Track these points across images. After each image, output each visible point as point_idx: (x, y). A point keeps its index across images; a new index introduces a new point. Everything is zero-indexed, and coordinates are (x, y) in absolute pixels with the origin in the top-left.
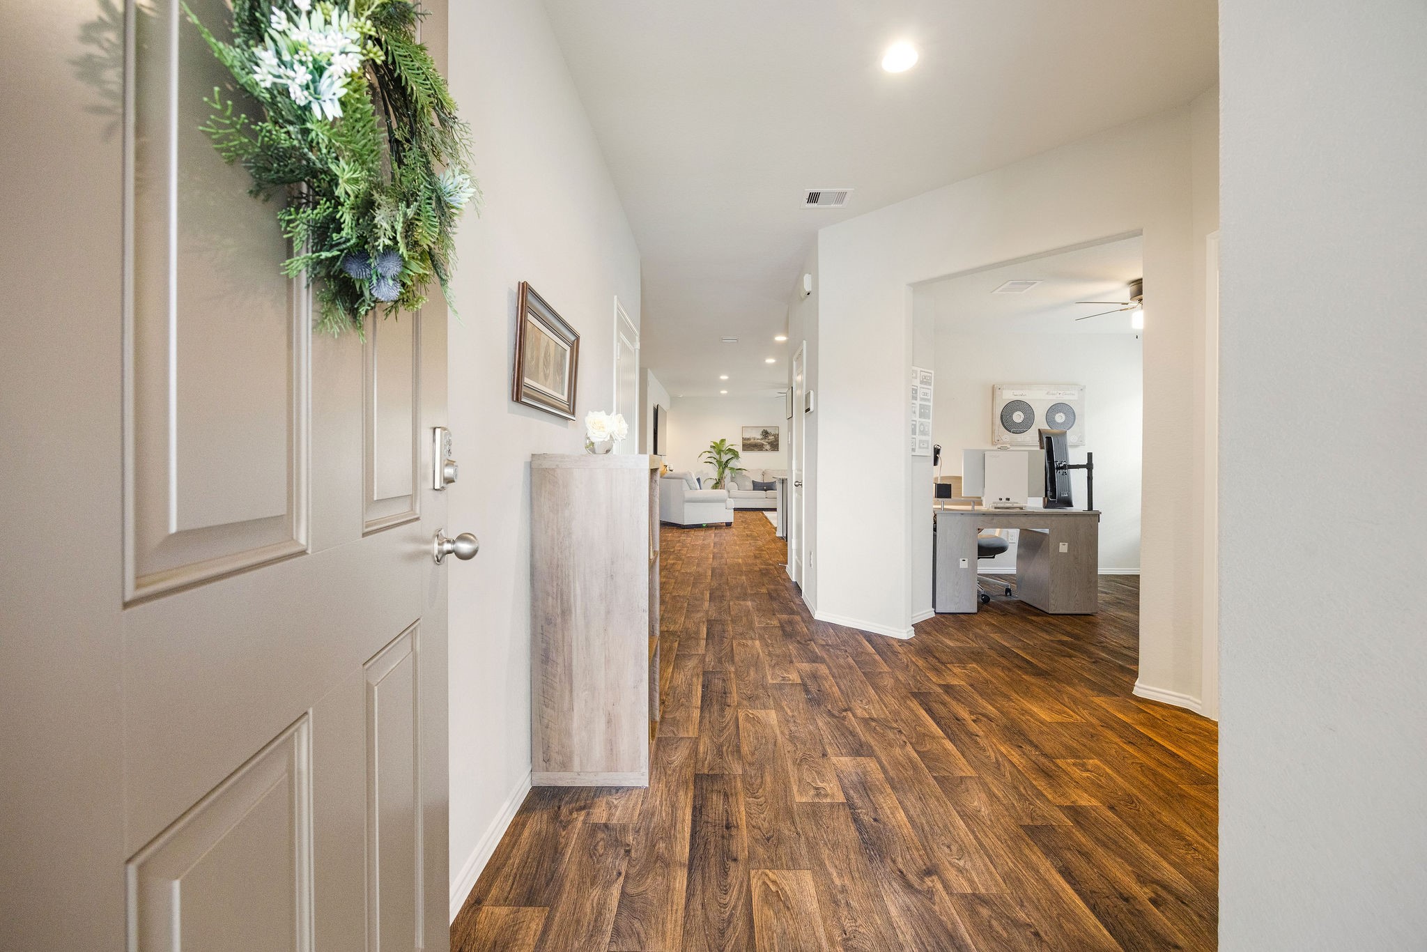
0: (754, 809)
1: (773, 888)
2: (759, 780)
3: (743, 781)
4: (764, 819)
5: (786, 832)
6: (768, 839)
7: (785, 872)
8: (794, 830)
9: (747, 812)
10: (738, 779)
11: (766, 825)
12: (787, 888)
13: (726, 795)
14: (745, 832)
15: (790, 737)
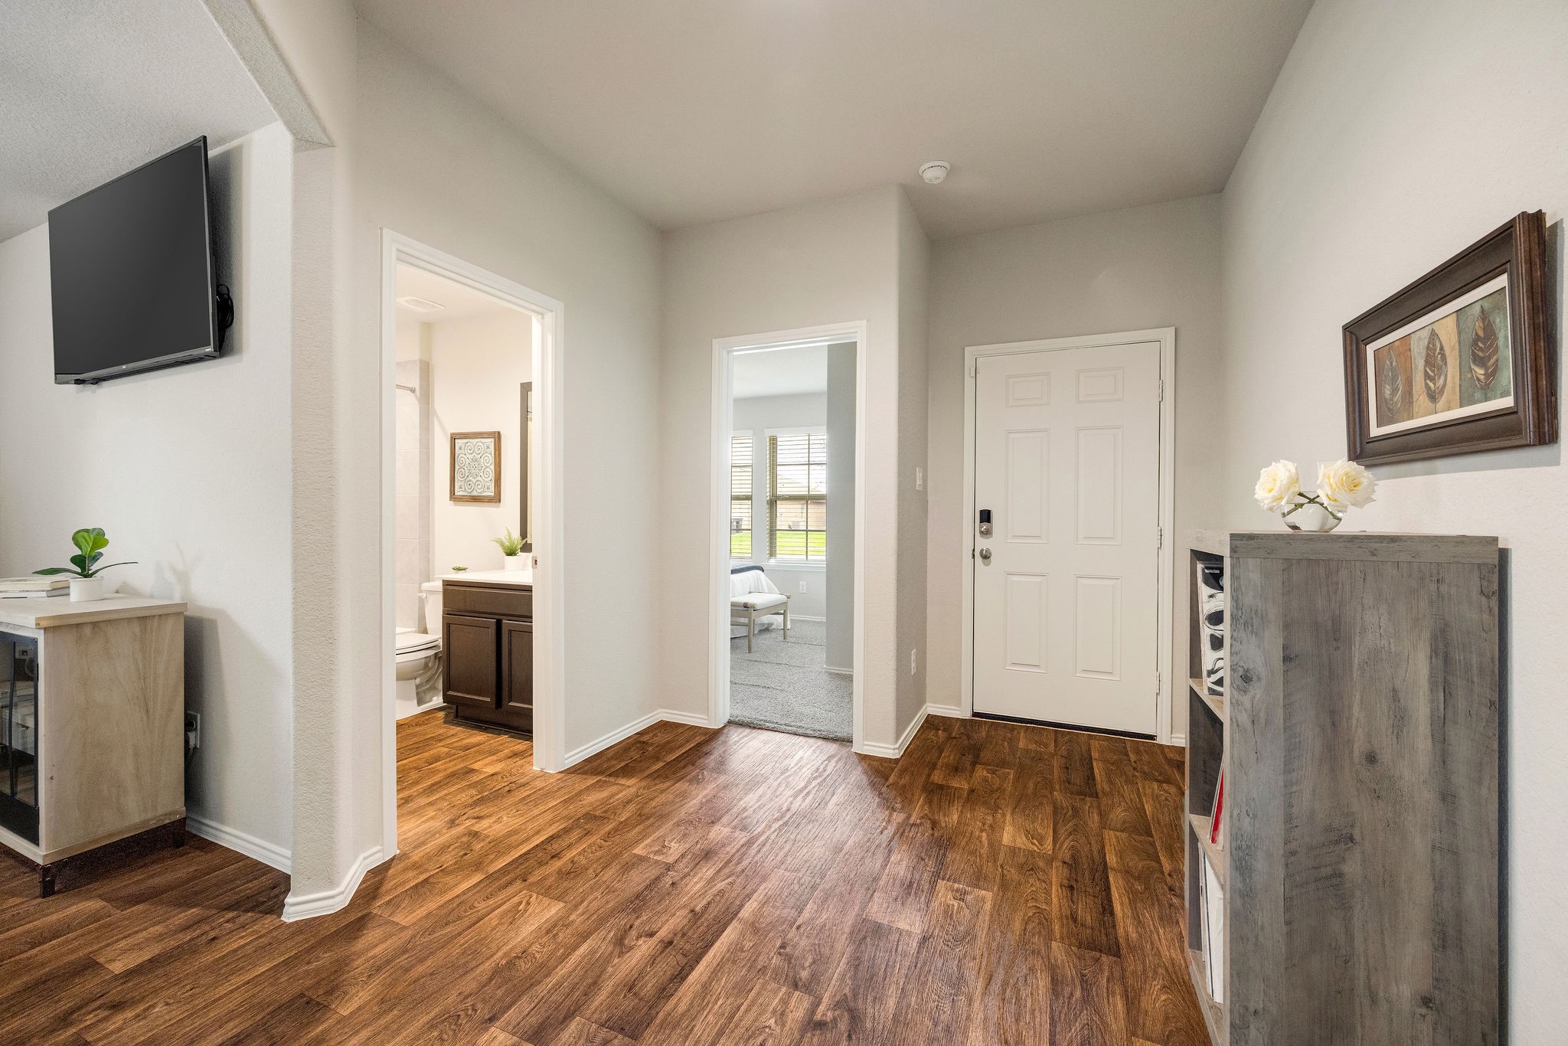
0: (1042, 896)
1: (1035, 841)
2: (1030, 927)
3: (1051, 932)
4: (1033, 885)
5: (1013, 871)
6: (1032, 869)
7: (1023, 847)
8: (1004, 871)
9: (1051, 896)
10: (1058, 935)
11: (1031, 881)
12: (1024, 838)
13: (1075, 920)
14: (1054, 879)
15: (959, 989)
